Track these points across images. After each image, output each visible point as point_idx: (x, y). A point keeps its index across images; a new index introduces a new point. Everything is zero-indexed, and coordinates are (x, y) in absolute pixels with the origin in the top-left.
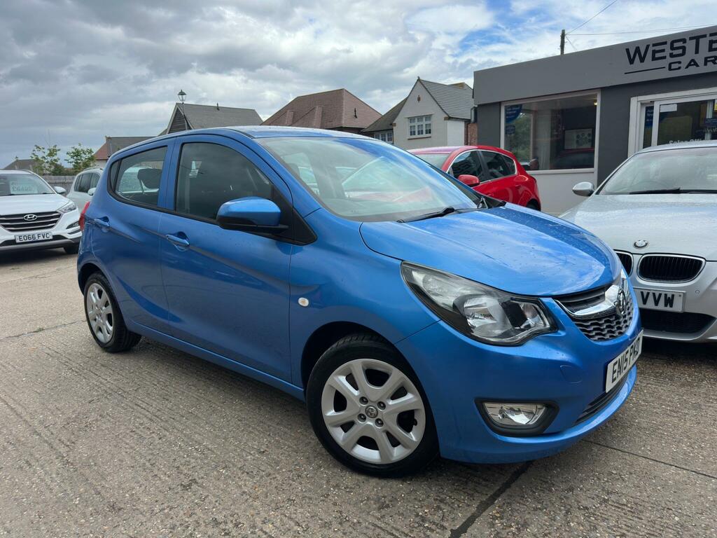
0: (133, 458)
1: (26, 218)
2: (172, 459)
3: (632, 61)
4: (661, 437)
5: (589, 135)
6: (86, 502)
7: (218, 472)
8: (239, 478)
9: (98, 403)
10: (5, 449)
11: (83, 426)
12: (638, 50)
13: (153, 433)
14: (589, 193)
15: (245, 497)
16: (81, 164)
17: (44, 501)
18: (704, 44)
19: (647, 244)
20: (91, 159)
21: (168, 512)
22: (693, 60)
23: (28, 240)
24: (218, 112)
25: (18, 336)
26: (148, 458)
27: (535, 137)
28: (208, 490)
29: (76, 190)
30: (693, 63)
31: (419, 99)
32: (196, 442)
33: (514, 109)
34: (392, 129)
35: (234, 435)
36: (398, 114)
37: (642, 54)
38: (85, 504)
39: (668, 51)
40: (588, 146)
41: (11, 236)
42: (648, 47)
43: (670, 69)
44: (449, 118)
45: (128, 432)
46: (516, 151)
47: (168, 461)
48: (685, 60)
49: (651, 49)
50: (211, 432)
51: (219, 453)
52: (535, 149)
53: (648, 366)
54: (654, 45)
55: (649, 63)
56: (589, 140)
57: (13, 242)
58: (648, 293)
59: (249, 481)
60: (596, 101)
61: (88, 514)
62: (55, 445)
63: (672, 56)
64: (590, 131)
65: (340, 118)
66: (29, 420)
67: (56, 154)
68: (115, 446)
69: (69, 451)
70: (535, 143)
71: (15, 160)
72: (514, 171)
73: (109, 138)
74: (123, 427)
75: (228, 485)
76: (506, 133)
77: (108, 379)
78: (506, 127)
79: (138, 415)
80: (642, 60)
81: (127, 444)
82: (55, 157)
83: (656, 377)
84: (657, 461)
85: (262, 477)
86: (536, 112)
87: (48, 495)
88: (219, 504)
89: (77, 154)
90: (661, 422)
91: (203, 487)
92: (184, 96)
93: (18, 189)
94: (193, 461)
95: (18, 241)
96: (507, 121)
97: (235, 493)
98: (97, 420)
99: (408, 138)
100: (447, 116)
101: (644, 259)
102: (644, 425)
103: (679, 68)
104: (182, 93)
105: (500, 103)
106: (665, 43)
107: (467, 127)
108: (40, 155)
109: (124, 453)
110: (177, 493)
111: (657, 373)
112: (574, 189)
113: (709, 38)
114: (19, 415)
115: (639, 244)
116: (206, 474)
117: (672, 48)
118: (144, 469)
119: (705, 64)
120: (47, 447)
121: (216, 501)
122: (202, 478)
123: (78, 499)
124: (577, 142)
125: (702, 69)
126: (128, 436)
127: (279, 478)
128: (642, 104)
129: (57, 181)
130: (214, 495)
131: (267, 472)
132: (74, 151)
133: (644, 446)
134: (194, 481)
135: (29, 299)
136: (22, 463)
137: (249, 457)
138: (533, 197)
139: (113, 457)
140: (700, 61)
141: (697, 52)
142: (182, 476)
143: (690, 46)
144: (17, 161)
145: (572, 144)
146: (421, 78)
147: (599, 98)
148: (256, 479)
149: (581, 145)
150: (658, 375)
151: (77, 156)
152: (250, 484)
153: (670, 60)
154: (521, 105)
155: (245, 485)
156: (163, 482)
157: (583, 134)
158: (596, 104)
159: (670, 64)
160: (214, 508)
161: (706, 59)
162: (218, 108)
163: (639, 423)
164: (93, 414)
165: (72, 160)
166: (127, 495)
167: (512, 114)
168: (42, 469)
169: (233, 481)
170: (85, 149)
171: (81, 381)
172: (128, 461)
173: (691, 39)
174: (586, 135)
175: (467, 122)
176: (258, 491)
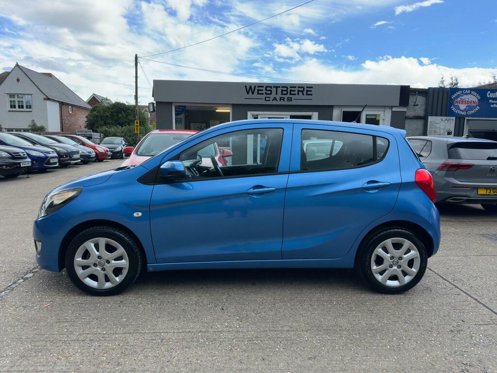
3: (248, 93)
12: (250, 87)
18: (279, 90)
22: (275, 98)
30: (275, 99)
31: (18, 80)
33: (180, 108)
37: (253, 90)
39: (264, 91)
42: (255, 87)
43: (265, 100)
44: (49, 99)
48: (272, 97)
49: (257, 88)
54: (258, 87)
55: (256, 95)
63: (266, 93)
64: (205, 125)
78: (176, 119)
80: (253, 93)
96: (177, 114)
99: (9, 110)
100: (45, 97)
103: (269, 100)
105: (171, 103)
106: (263, 87)
107: (61, 108)
113: (281, 88)
117: (266, 90)
119: (280, 101)
125: (279, 103)
128: (253, 116)
140: (278, 99)
141: (277, 94)
143: (274, 90)
146: (19, 64)
147: (231, 109)
153: (265, 95)
154: (185, 107)
159: (266, 98)
161: (280, 98)
167: (180, 111)
173: (274, 87)
175: (60, 103)
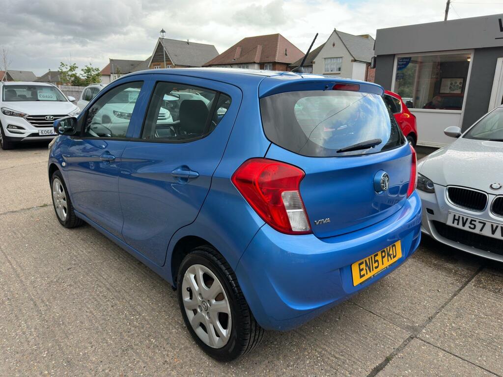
0: (90, 321)
1: (46, 118)
2: (117, 326)
4: (496, 349)
5: (460, 83)
6: (51, 356)
7: (150, 341)
8: (164, 348)
9: (74, 271)
10: (3, 302)
11: (60, 289)
13: (108, 301)
14: (458, 136)
15: (167, 366)
16: (91, 79)
17: (22, 351)
19: (501, 187)
20: (98, 75)
21: (108, 372)
23: (47, 134)
24: (188, 46)
25: (29, 209)
26: (101, 322)
27: (419, 77)
28: (140, 357)
29: (83, 99)
31: (334, 45)
32: (137, 312)
33: (404, 60)
34: (312, 66)
35: (166, 310)
36: (317, 55)
38: (50, 358)
40: (459, 91)
41: (36, 130)
44: (355, 61)
45: (91, 298)
46: (403, 89)
47: (115, 327)
50: (149, 305)
51: (152, 324)
52: (418, 91)
53: (489, 281)
56: (460, 88)
57: (37, 135)
58: (497, 227)
59: (171, 352)
60: (469, 58)
61: (51, 366)
62: (38, 303)
64: (461, 80)
65: (275, 56)
66: (24, 280)
67: (74, 70)
68: (80, 309)
69: (47, 310)
70: (418, 83)
71: (48, 71)
72: (400, 109)
73: (112, 60)
74: (88, 293)
75: (154, 353)
76: (397, 78)
77: (84, 251)
78: (397, 74)
79: (100, 284)
81: (88, 308)
82: (74, 73)
83: (496, 293)
84: (490, 372)
85: (181, 349)
86: (421, 63)
87: (26, 346)
88: (147, 370)
89: (88, 70)
90: (496, 335)
91: (137, 353)
92: (164, 33)
93: (43, 97)
94: (133, 329)
95: (40, 134)
96: (398, 69)
97: (159, 362)
98: (71, 285)
99: (323, 73)
100: (353, 59)
101: (497, 198)
102: (482, 337)
104: (163, 31)
105: (394, 55)
107: (367, 68)
108: (64, 70)
109: (85, 316)
110: (117, 356)
111: (496, 289)
112: (445, 131)
114: (18, 276)
115: (494, 186)
116: (141, 342)
118: (97, 332)
120: (31, 304)
121: (144, 367)
122: (137, 345)
123: (46, 352)
124: (450, 88)
126: (90, 302)
127: (193, 352)
129: (74, 90)
130: (143, 361)
131: (185, 345)
132: (86, 68)
133: (481, 356)
134: (131, 347)
135: (42, 179)
136: (12, 316)
137: (174, 331)
138: (412, 130)
139: (76, 319)
142: (123, 341)
144: (50, 72)
145: (446, 89)
146: (337, 30)
147: (472, 56)
148: (176, 350)
149: (454, 90)
150: (497, 291)
151: (88, 72)
152: (171, 354)
154: (410, 58)
155: (168, 355)
156: (108, 345)
157: (456, 83)
158: (469, 60)
160: (142, 373)
162: (188, 43)
163: (478, 334)
164: (69, 280)
165: (85, 75)
166: (81, 353)
167: (403, 64)
168: (26, 323)
169: (159, 350)
170: (94, 68)
171: (66, 251)
172: (87, 324)
174: (458, 84)
175: (368, 64)
176: (177, 362)
